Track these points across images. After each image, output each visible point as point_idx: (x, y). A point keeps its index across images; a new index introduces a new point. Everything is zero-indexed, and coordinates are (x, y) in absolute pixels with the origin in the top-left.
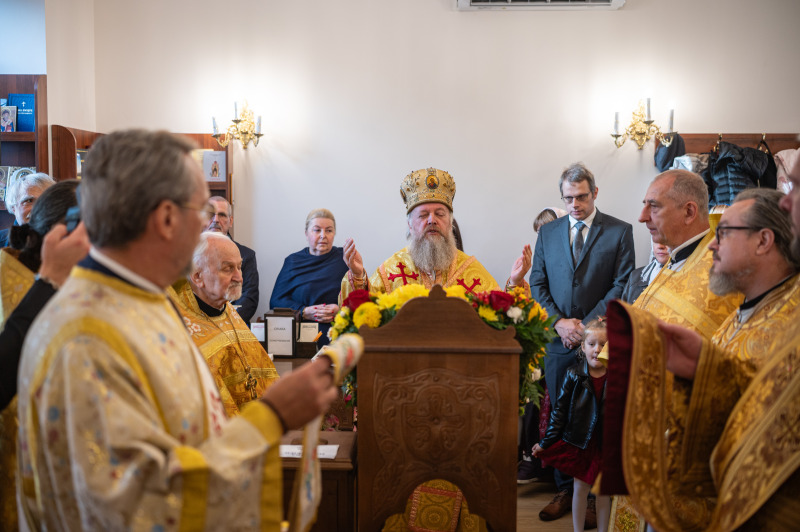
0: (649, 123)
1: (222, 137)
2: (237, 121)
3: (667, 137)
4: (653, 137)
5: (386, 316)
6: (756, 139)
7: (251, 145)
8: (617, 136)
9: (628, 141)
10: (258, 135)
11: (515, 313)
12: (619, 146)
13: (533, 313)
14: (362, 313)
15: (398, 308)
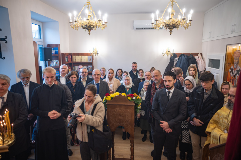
0: (169, 52)
1: (91, 54)
2: (94, 51)
3: (172, 54)
4: (170, 54)
5: (112, 98)
6: (190, 54)
7: (97, 55)
8: (163, 54)
9: (166, 54)
10: (98, 54)
11: (134, 98)
12: (163, 56)
13: (137, 98)
14: (108, 98)
15: (114, 97)
